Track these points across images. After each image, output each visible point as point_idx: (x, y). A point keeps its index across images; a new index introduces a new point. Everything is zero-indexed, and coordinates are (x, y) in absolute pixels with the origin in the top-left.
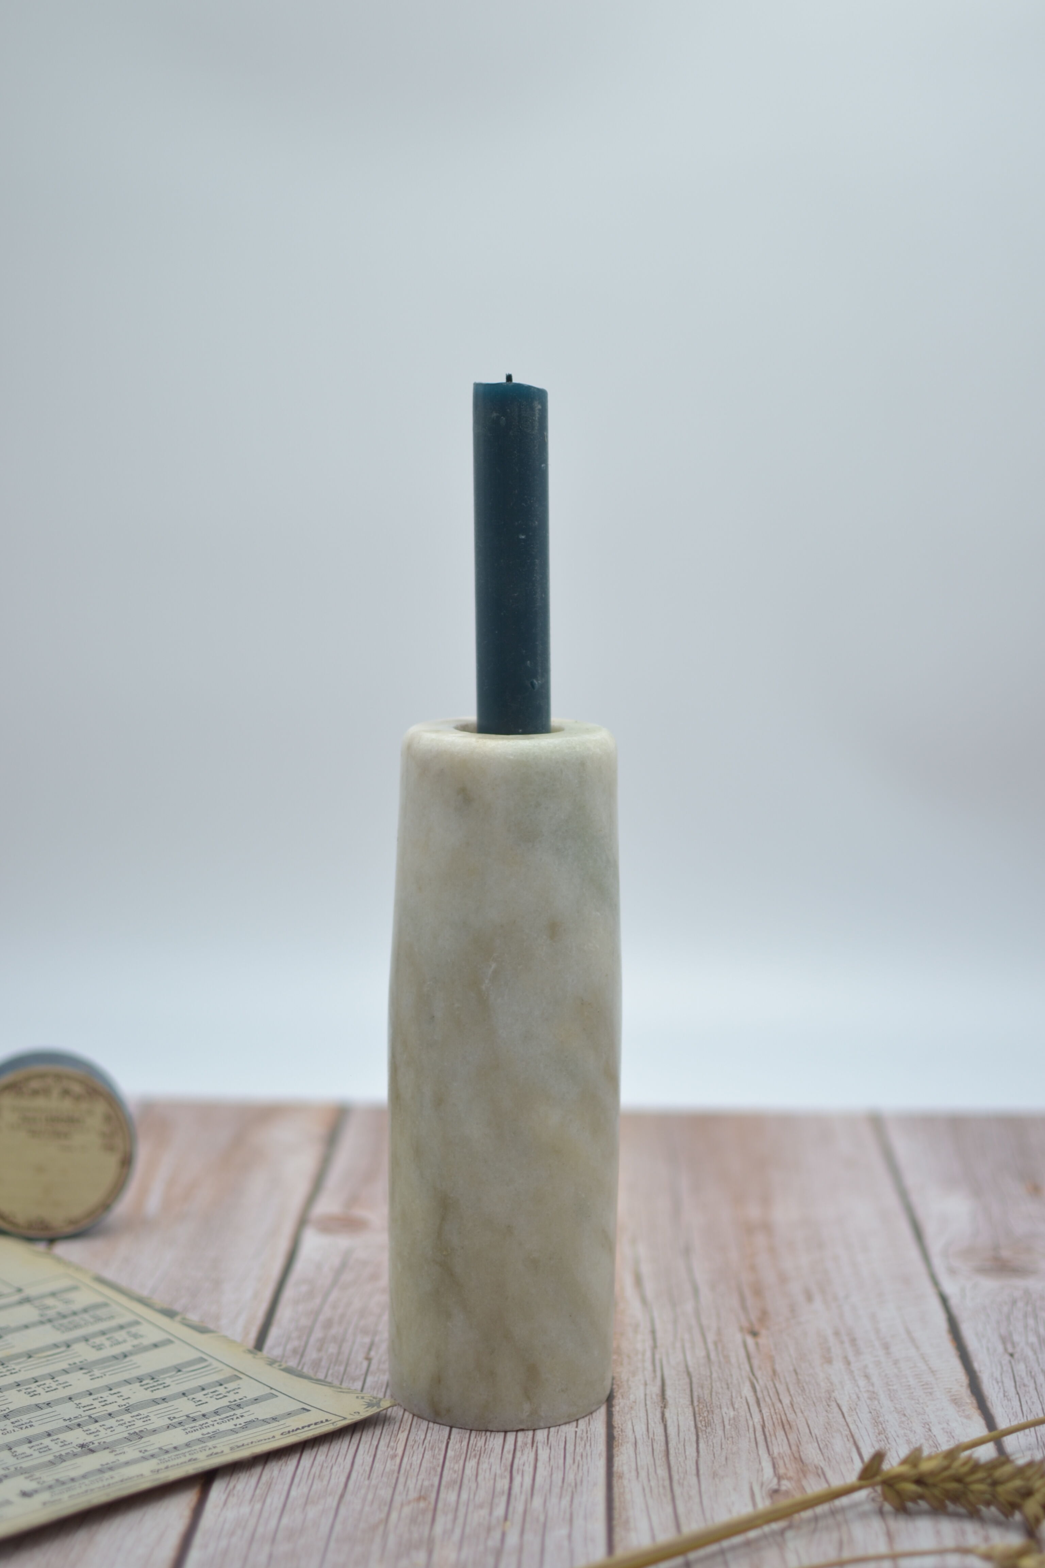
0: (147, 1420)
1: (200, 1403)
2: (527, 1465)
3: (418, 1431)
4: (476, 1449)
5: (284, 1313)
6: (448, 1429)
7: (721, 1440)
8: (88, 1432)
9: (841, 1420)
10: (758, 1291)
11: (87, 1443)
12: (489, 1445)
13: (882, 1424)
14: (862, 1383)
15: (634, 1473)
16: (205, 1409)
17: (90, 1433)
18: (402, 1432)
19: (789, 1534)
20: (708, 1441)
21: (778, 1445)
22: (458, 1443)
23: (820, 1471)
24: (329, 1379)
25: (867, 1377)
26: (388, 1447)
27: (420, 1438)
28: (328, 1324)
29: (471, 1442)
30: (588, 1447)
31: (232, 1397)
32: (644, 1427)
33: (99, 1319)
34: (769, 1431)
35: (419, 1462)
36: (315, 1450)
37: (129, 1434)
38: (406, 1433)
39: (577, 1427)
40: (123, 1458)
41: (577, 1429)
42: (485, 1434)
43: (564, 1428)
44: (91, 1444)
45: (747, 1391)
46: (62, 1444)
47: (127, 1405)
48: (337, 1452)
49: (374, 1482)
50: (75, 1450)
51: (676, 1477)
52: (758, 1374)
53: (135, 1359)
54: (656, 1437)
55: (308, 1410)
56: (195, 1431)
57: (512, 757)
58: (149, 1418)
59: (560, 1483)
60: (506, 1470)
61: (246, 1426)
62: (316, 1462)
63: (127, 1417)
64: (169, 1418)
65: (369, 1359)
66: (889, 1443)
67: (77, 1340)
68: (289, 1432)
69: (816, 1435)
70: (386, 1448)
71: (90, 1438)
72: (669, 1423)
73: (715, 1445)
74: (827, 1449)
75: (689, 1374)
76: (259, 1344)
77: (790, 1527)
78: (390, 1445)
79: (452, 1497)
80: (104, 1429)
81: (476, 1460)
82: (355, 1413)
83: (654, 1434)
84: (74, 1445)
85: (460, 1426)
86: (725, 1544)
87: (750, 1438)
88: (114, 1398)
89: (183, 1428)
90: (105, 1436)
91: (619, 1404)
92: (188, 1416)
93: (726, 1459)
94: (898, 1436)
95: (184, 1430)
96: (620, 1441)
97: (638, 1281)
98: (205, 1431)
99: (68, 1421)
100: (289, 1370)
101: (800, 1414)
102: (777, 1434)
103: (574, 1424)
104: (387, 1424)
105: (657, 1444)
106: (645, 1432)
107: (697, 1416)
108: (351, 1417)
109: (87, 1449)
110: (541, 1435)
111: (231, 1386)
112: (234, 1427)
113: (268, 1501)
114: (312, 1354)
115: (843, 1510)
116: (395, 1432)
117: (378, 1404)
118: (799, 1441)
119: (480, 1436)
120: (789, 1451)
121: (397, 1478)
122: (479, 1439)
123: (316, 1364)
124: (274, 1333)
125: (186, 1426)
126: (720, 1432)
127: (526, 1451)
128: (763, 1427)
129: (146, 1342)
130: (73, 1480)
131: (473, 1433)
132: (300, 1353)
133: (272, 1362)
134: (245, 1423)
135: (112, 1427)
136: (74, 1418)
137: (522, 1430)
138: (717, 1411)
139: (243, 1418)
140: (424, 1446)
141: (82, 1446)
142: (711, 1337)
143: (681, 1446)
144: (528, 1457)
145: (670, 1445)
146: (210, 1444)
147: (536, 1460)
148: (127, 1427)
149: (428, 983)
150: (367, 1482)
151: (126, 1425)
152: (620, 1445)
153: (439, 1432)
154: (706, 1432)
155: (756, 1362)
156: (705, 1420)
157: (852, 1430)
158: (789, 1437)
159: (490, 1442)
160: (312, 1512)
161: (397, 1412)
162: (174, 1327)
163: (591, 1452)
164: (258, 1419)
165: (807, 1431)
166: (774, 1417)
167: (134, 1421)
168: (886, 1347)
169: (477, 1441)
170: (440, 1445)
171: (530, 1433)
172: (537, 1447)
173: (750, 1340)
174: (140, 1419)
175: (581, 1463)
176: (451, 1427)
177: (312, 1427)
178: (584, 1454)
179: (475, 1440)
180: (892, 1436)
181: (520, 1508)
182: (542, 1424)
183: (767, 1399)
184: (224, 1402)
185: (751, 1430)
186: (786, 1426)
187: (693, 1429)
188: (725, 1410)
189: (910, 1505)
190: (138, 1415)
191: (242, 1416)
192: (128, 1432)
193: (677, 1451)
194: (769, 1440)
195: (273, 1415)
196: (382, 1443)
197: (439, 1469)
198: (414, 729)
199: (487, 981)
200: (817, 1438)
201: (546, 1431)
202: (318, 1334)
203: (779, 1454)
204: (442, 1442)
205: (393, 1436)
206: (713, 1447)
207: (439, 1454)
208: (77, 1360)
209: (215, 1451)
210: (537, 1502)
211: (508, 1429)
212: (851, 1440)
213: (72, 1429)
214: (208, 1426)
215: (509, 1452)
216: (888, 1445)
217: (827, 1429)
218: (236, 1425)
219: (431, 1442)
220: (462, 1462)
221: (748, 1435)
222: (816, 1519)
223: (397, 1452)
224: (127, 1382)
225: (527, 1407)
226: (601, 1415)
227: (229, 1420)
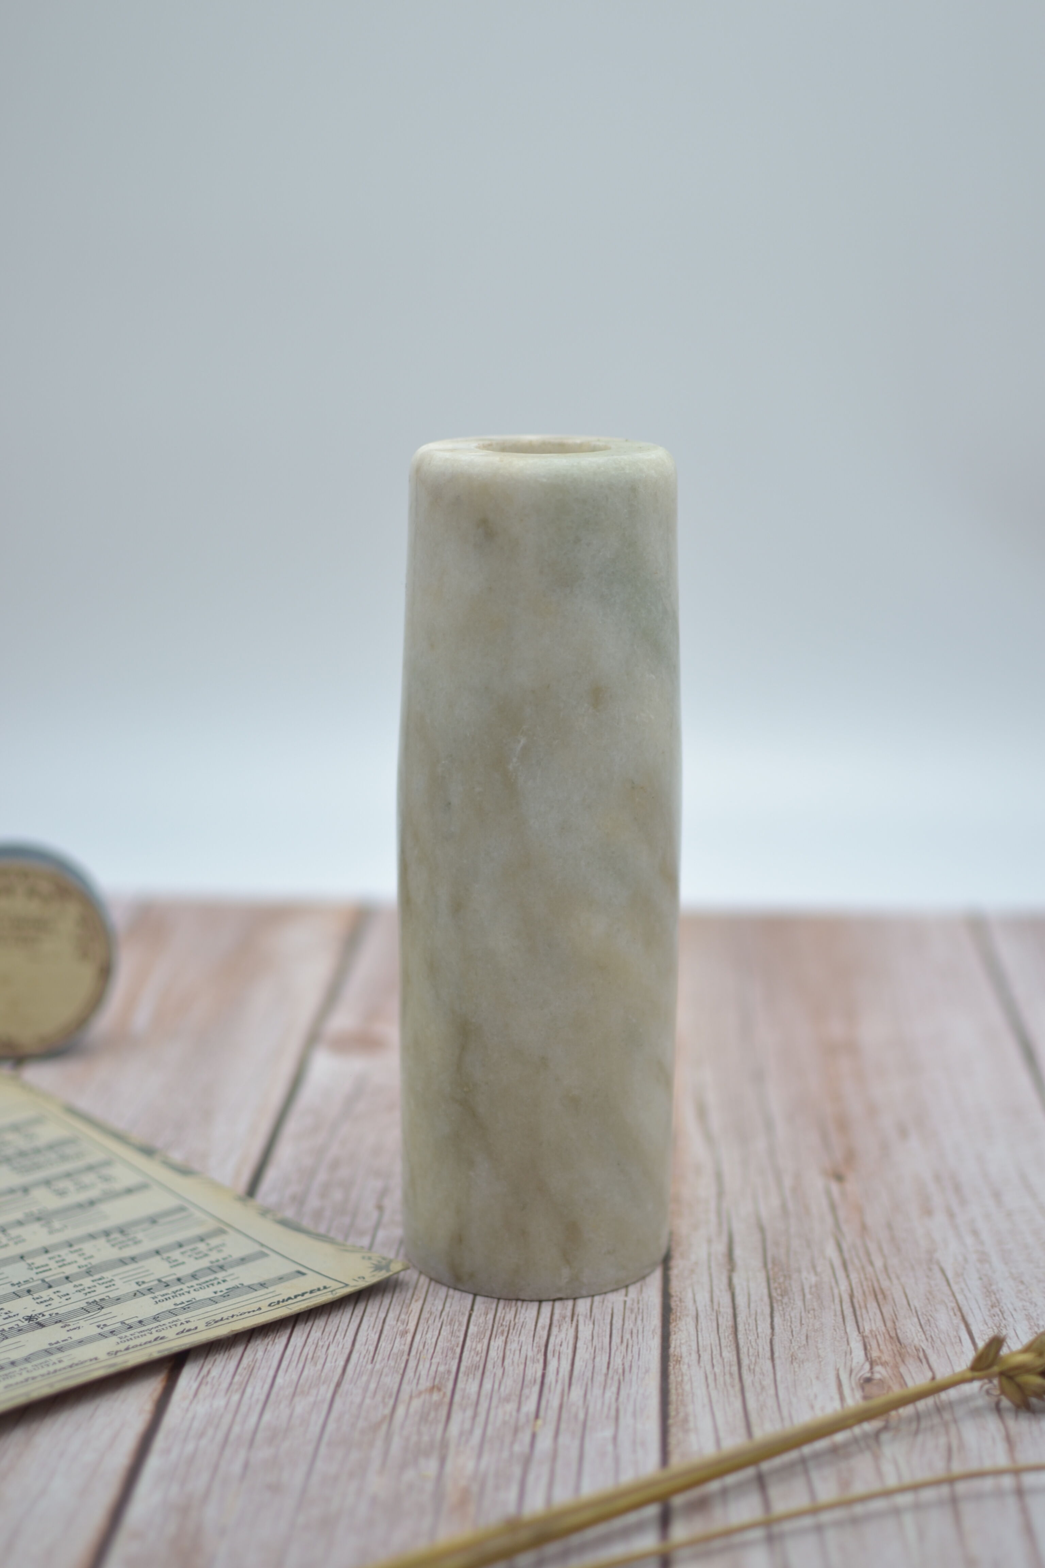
0: (110, 1286)
1: (176, 1264)
2: (565, 1345)
3: (435, 1300)
4: (504, 1323)
5: (285, 1152)
6: (471, 1297)
7: (801, 1313)
8: (39, 1301)
9: (946, 1289)
10: (843, 1125)
11: (36, 1315)
12: (519, 1319)
13: (995, 1294)
14: (969, 1240)
15: (694, 1356)
16: (181, 1272)
17: (41, 1302)
18: (416, 1301)
19: (885, 1437)
20: (784, 1314)
21: (870, 1320)
22: (482, 1315)
23: (921, 1355)
24: (332, 1234)
25: (975, 1233)
26: (398, 1320)
27: (437, 1310)
28: (335, 1165)
29: (498, 1314)
30: (639, 1322)
31: (214, 1256)
32: (707, 1296)
33: (64, 1158)
34: (859, 1302)
35: (434, 1340)
36: (309, 1324)
37: (87, 1303)
38: (421, 1302)
39: (626, 1295)
40: (76, 1335)
41: (626, 1299)
42: (516, 1304)
43: (612, 1297)
44: (40, 1316)
45: (831, 1251)
46: (6, 1316)
47: (89, 1266)
48: (336, 1326)
49: (378, 1366)
50: (21, 1324)
51: (745, 1362)
52: (845, 1228)
53: (105, 1207)
54: (722, 1310)
55: (303, 1274)
56: (166, 1299)
57: (545, 480)
58: (113, 1283)
59: (604, 1370)
60: (539, 1351)
61: (226, 1295)
62: (310, 1340)
63: (87, 1282)
64: (137, 1283)
65: (380, 1208)
66: (1005, 1319)
67: (37, 1184)
68: (278, 1302)
69: (915, 1308)
70: (395, 1322)
71: (41, 1309)
72: (738, 1291)
73: (793, 1319)
74: (930, 1326)
75: (762, 1229)
76: (252, 1190)
77: (886, 1428)
78: (400, 1319)
79: (472, 1387)
80: (58, 1296)
81: (504, 1338)
82: (359, 1278)
83: (719, 1304)
84: (20, 1317)
85: (486, 1294)
86: (807, 1450)
87: (835, 1311)
88: (74, 1257)
89: (152, 1295)
90: (58, 1306)
91: (678, 1266)
92: (159, 1281)
93: (807, 1337)
94: (1015, 1310)
95: (153, 1298)
96: (678, 1314)
97: (702, 1113)
98: (178, 1300)
99: (17, 1286)
100: (285, 1223)
101: (895, 1281)
102: (868, 1306)
103: (623, 1291)
104: (398, 1290)
105: (723, 1317)
106: (708, 1303)
107: (772, 1281)
108: (354, 1283)
109: (35, 1322)
110: (583, 1305)
111: (214, 1242)
112: (214, 1295)
113: (249, 1390)
114: (313, 1202)
115: (951, 1405)
116: (407, 1301)
117: (387, 1268)
118: (896, 1315)
119: (509, 1307)
120: (883, 1328)
121: (407, 1361)
122: (508, 1310)
123: (318, 1215)
124: (271, 1176)
125: (157, 1294)
126: (799, 1303)
127: (565, 1326)
128: (852, 1297)
129: (118, 1186)
130: (13, 1363)
131: (502, 1303)
132: (299, 1200)
133: (265, 1212)
134: (227, 1289)
135: (68, 1294)
136: (24, 1282)
137: (560, 1299)
138: (795, 1276)
139: (226, 1283)
140: (441, 1320)
141: (30, 1318)
142: (788, 1182)
143: (751, 1321)
144: (567, 1334)
145: (739, 1319)
146: (182, 1317)
147: (576, 1338)
148: (86, 1294)
149: (443, 762)
150: (370, 1366)
151: (85, 1292)
152: (678, 1319)
153: (460, 1300)
154: (782, 1303)
155: (842, 1213)
156: (780, 1288)
157: (960, 1301)
158: (884, 1310)
159: (522, 1315)
160: (301, 1406)
161: (411, 1276)
162: (152, 1168)
163: (643, 1328)
164: (242, 1285)
165: (905, 1302)
166: (865, 1283)
167: (95, 1286)
168: (997, 1195)
169: (505, 1313)
170: (461, 1319)
171: (570, 1303)
172: (578, 1321)
173: (835, 1187)
174: (103, 1283)
175: (630, 1342)
176: (475, 1295)
177: (306, 1296)
178: (635, 1331)
179: (504, 1311)
180: (1008, 1309)
181: (555, 1403)
182: (584, 1293)
183: (856, 1261)
184: (204, 1263)
185: (837, 1301)
186: (879, 1295)
187: (766, 1299)
188: (804, 1274)
189: (1034, 1401)
190: (100, 1279)
191: (224, 1281)
192: (86, 1301)
193: (747, 1326)
194: (858, 1313)
195: (261, 1280)
196: (391, 1315)
197: (458, 1350)
198: (425, 448)
199: (515, 760)
200: (916, 1312)
201: (588, 1301)
202: (322, 1176)
203: (871, 1331)
204: (463, 1314)
205: (404, 1306)
206: (791, 1322)
207: (459, 1331)
208: (35, 1209)
209: (187, 1326)
210: (576, 1393)
211: (544, 1298)
212: (958, 1314)
213: (20, 1297)
214: (183, 1294)
215: (543, 1328)
216: (1004, 1322)
217: (928, 1299)
218: (215, 1293)
219: (450, 1314)
220: (486, 1341)
221: (833, 1307)
222: (918, 1417)
223: (408, 1328)
224: (92, 1237)
225: (566, 1272)
226: (655, 1280)
227: (208, 1286)
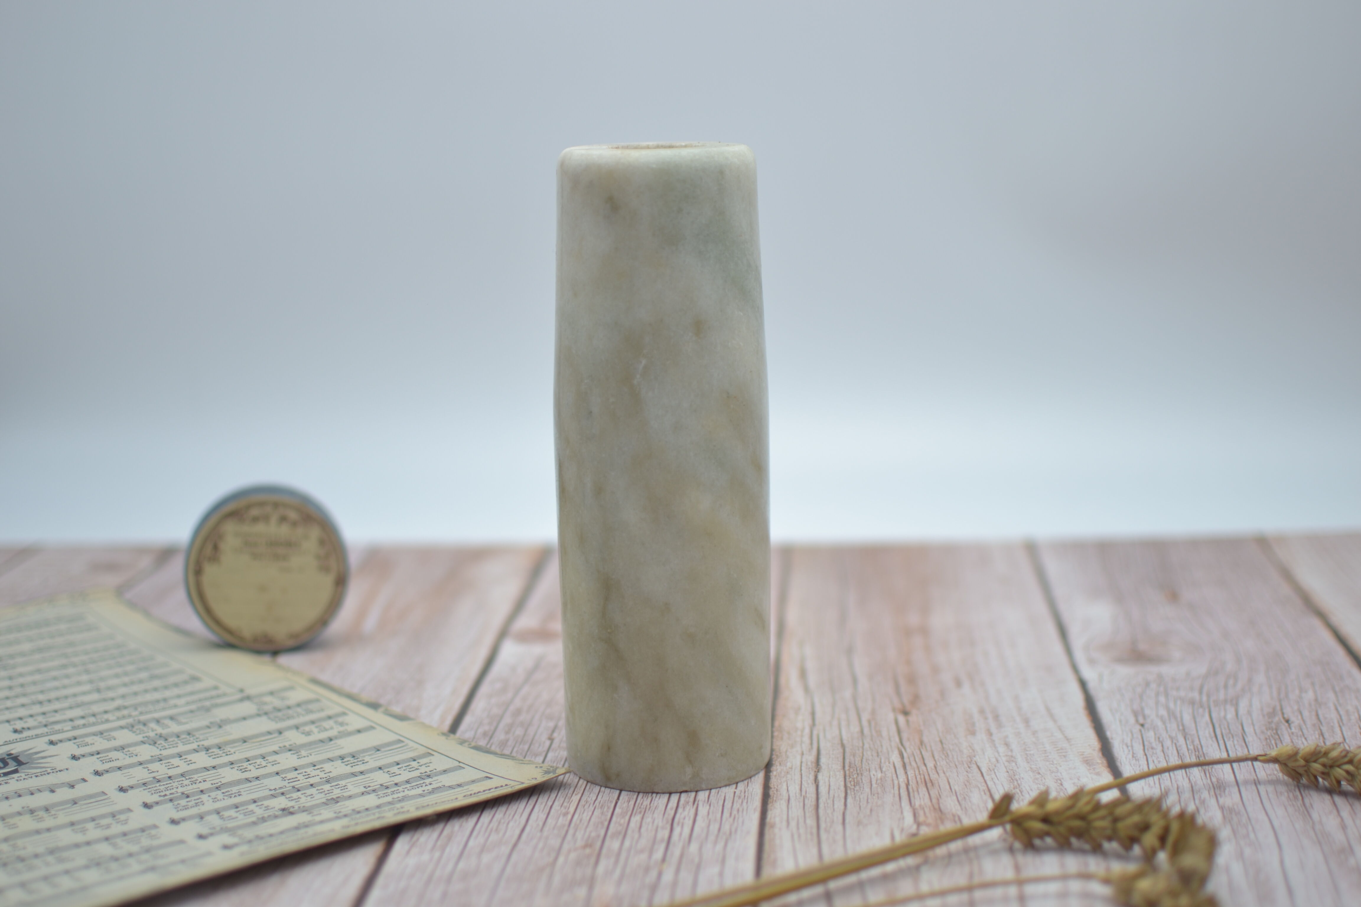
0: (344, 789)
1: (394, 775)
2: (687, 819)
3: (590, 794)
4: (642, 807)
5: (479, 705)
6: (618, 792)
7: (868, 796)
8: (290, 799)
9: (981, 779)
10: (912, 680)
11: (288, 808)
12: (654, 804)
13: (1017, 781)
14: (1002, 749)
15: (784, 823)
16: (397, 779)
17: (292, 800)
18: (576, 795)
19: (924, 869)
20: (855, 797)
21: (920, 798)
22: (626, 802)
23: (957, 819)
24: (514, 754)
25: (1007, 745)
26: (561, 806)
27: (591, 800)
28: (518, 712)
29: (638, 801)
30: (744, 804)
31: (423, 769)
32: (798, 788)
33: (310, 712)
34: (912, 788)
35: (588, 818)
36: (494, 810)
37: (327, 799)
38: (580, 795)
39: (736, 788)
40: (318, 818)
41: (736, 790)
42: (652, 795)
43: (724, 790)
44: (292, 808)
45: (895, 758)
46: (266, 809)
47: (328, 777)
48: (515, 810)
49: (545, 833)
50: (277, 813)
51: (823, 825)
52: (907, 744)
53: (340, 742)
54: (808, 795)
55: (491, 778)
56: (386, 796)
57: (654, 166)
58: (346, 787)
59: (716, 832)
60: (667, 822)
61: (433, 791)
62: (495, 819)
63: (327, 787)
64: (365, 787)
65: (551, 739)
66: (1022, 795)
67: (289, 728)
68: (471, 795)
69: (955, 791)
70: (559, 807)
71: (292, 803)
72: (821, 784)
73: (862, 800)
74: (965, 801)
75: (843, 746)
76: (454, 728)
77: (926, 862)
78: (563, 805)
79: (616, 845)
80: (305, 796)
81: (641, 815)
82: (533, 779)
83: (806, 792)
84: (276, 809)
85: (629, 789)
86: (864, 875)
87: (894, 794)
88: (318, 772)
89: (376, 794)
90: (305, 801)
91: (776, 770)
92: (381, 785)
93: (871, 810)
94: (1031, 790)
95: (377, 795)
96: (775, 799)
97: (803, 674)
98: (395, 796)
99: (273, 791)
100: (477, 748)
101: (942, 775)
102: (920, 790)
103: (734, 786)
104: (562, 788)
105: (809, 800)
106: (798, 791)
107: (847, 778)
108: (529, 782)
109: (287, 812)
110: (702, 795)
111: (423, 761)
112: (423, 792)
113: (448, 850)
114: (500, 736)
115: (975, 848)
116: (569, 795)
117: (554, 771)
118: (940, 795)
119: (646, 797)
120: (929, 803)
121: (567, 832)
122: (645, 799)
123: (503, 744)
124: (468, 720)
125: (379, 793)
126: (867, 790)
127: (688, 808)
128: (907, 785)
129: (350, 728)
130: (271, 835)
131: (641, 795)
132: (490, 736)
133: (462, 742)
134: (433, 789)
135: (312, 795)
136: (279, 788)
137: (686, 791)
138: (865, 773)
139: (432, 785)
140: (595, 805)
141: (283, 810)
142: (865, 717)
143: (830, 802)
144: (689, 812)
145: (821, 801)
146: (398, 805)
147: (696, 814)
148: (326, 794)
149: (586, 381)
150: (539, 834)
151: (325, 793)
152: (774, 802)
153: (609, 794)
154: (854, 790)
155: (905, 736)
156: (854, 781)
157: (989, 786)
158: (931, 793)
159: (656, 802)
160: (486, 858)
161: (572, 779)
162: (377, 717)
163: (747, 808)
164: (444, 786)
165: (948, 787)
166: (918, 777)
167: (333, 789)
168: (1027, 721)
169: (643, 801)
170: (609, 805)
171: (693, 794)
172: (698, 804)
173: (901, 719)
174: (339, 788)
175: (737, 816)
176: (621, 791)
177: (492, 790)
178: (741, 810)
179: (642, 800)
180: (1026, 789)
181: (677, 852)
182: (704, 786)
183: (913, 764)
184: (417, 773)
185: (896, 788)
186: (928, 784)
187: (842, 788)
188: (873, 772)
189: (1037, 842)
190: (337, 785)
191: (430, 784)
192: (326, 798)
193: (826, 805)
194: (912, 795)
195: (458, 783)
196: (556, 803)
197: (606, 823)
199: (638, 376)
200: (956, 793)
201: (707, 792)
202: (507, 720)
203: (920, 806)
204: (611, 802)
205: (567, 798)
206: (860, 801)
207: (608, 812)
208: (287, 744)
209: (402, 810)
210: (694, 847)
211: (673, 791)
212: (988, 793)
213: (276, 797)
214: (399, 792)
215: (671, 809)
216: (1022, 797)
217: (966, 785)
218: (424, 791)
219: (602, 802)
220: (627, 818)
221: (892, 791)
222: (950, 856)
223: (569, 810)
224: (330, 760)
225: (689, 771)
226: (759, 780)
227: (418, 787)
